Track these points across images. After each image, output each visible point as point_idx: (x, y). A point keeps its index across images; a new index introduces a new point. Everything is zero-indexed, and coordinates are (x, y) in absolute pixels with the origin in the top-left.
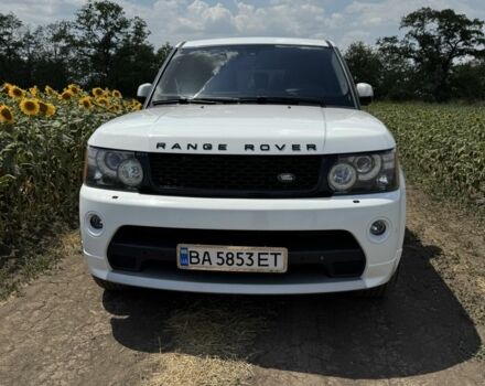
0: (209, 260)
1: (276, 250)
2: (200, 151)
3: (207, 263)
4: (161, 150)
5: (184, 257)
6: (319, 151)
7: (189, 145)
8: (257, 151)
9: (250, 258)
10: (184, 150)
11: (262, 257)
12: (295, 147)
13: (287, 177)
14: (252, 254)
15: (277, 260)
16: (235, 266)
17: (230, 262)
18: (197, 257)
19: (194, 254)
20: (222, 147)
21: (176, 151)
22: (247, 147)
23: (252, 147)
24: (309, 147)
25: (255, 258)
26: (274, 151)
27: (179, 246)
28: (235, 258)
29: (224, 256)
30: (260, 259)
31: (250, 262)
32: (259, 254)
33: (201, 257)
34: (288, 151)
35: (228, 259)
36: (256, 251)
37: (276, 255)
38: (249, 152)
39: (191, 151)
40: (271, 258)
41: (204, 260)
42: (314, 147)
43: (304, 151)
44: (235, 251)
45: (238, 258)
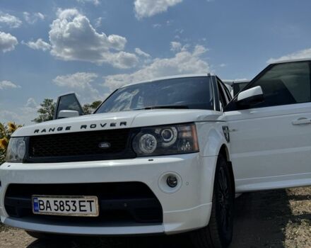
0: (50, 207)
1: (90, 198)
2: (56, 132)
4: (36, 134)
5: (36, 204)
6: (128, 126)
7: (50, 129)
8: (89, 129)
9: (74, 205)
10: (47, 133)
11: (82, 204)
12: (112, 125)
13: (105, 145)
14: (75, 202)
15: (91, 207)
16: (65, 211)
17: (62, 208)
18: (43, 205)
19: (41, 203)
20: (68, 128)
21: (44, 133)
22: (82, 127)
23: (85, 127)
24: (121, 124)
25: (77, 204)
26: (99, 128)
27: (33, 196)
28: (65, 205)
29: (58, 203)
30: (80, 206)
31: (74, 208)
32: (80, 202)
33: (45, 205)
34: (108, 127)
35: (63, 206)
36: (78, 199)
37: (90, 202)
38: (83, 130)
39: (51, 133)
40: (87, 204)
41: (47, 207)
42: (125, 123)
43: (118, 127)
44: (64, 200)
45: (67, 205)
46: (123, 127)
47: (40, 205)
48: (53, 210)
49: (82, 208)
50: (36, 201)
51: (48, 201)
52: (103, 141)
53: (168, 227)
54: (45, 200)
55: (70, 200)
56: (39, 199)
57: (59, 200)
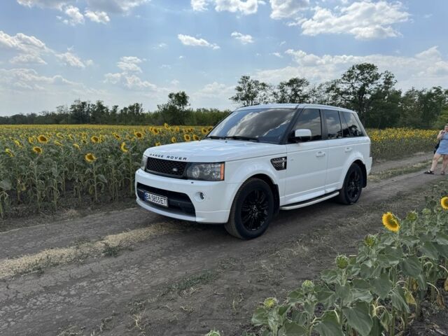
1: (165, 198)
2: (157, 157)
4: (150, 156)
7: (156, 155)
8: (170, 159)
12: (180, 159)
13: (175, 170)
16: (156, 201)
20: (162, 157)
21: (153, 157)
22: (167, 157)
23: (169, 157)
24: (184, 159)
26: (174, 159)
27: (145, 191)
31: (159, 201)
34: (178, 160)
36: (160, 197)
38: (168, 159)
41: (150, 198)
42: (186, 159)
43: (182, 160)
46: (184, 161)
47: (147, 196)
48: (151, 200)
49: (162, 202)
51: (150, 195)
52: (174, 167)
53: (198, 219)
55: (157, 196)
56: (147, 193)
57: (153, 195)
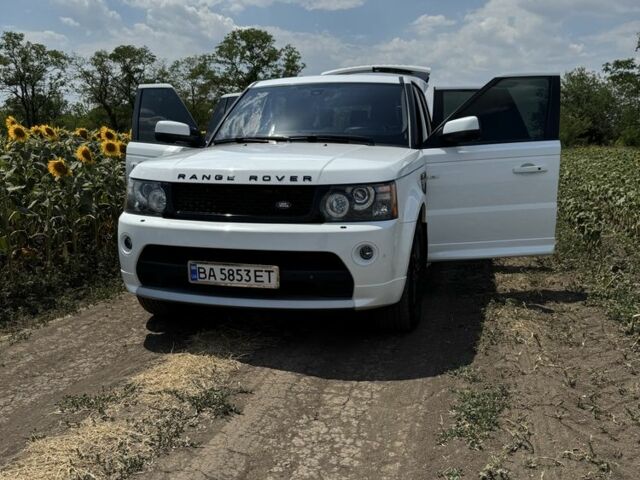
0: (214, 276)
1: (269, 268)
2: (213, 181)
3: (212, 279)
4: (181, 180)
5: (194, 272)
6: (313, 182)
7: (204, 176)
8: (260, 182)
9: (247, 275)
10: (199, 180)
11: (258, 274)
12: (293, 178)
13: (283, 205)
14: (249, 271)
15: (270, 278)
16: (235, 281)
17: (231, 278)
18: (204, 272)
19: (202, 270)
20: (230, 178)
21: (193, 181)
22: (251, 178)
23: (255, 178)
24: (305, 178)
25: (252, 274)
26: (274, 182)
27: (190, 262)
28: (235, 274)
29: (226, 272)
30: (256, 276)
31: (248, 278)
32: (255, 271)
33: (207, 273)
34: (287, 182)
35: (232, 275)
36: (252, 268)
37: (269, 272)
38: (253, 182)
39: (205, 181)
40: (265, 275)
41: (210, 275)
42: (309, 178)
43: (300, 182)
44: (235, 268)
45: (238, 274)
46: (307, 183)
47: (200, 273)
48: (217, 280)
49: (258, 279)
50: (193, 268)
51: (211, 269)
53: (359, 303)
54: (207, 267)
55: (243, 268)
56: (198, 266)
57: (227, 268)
